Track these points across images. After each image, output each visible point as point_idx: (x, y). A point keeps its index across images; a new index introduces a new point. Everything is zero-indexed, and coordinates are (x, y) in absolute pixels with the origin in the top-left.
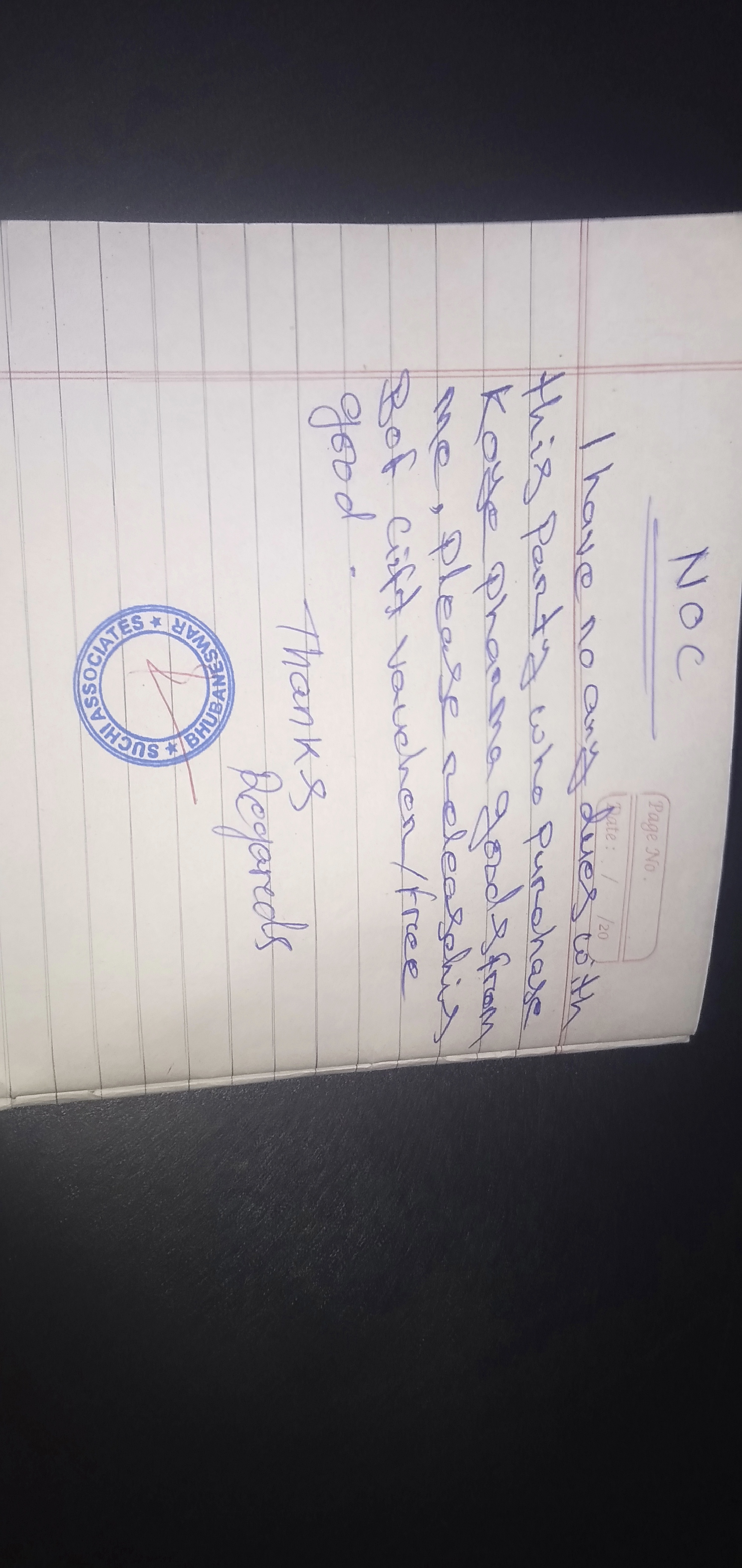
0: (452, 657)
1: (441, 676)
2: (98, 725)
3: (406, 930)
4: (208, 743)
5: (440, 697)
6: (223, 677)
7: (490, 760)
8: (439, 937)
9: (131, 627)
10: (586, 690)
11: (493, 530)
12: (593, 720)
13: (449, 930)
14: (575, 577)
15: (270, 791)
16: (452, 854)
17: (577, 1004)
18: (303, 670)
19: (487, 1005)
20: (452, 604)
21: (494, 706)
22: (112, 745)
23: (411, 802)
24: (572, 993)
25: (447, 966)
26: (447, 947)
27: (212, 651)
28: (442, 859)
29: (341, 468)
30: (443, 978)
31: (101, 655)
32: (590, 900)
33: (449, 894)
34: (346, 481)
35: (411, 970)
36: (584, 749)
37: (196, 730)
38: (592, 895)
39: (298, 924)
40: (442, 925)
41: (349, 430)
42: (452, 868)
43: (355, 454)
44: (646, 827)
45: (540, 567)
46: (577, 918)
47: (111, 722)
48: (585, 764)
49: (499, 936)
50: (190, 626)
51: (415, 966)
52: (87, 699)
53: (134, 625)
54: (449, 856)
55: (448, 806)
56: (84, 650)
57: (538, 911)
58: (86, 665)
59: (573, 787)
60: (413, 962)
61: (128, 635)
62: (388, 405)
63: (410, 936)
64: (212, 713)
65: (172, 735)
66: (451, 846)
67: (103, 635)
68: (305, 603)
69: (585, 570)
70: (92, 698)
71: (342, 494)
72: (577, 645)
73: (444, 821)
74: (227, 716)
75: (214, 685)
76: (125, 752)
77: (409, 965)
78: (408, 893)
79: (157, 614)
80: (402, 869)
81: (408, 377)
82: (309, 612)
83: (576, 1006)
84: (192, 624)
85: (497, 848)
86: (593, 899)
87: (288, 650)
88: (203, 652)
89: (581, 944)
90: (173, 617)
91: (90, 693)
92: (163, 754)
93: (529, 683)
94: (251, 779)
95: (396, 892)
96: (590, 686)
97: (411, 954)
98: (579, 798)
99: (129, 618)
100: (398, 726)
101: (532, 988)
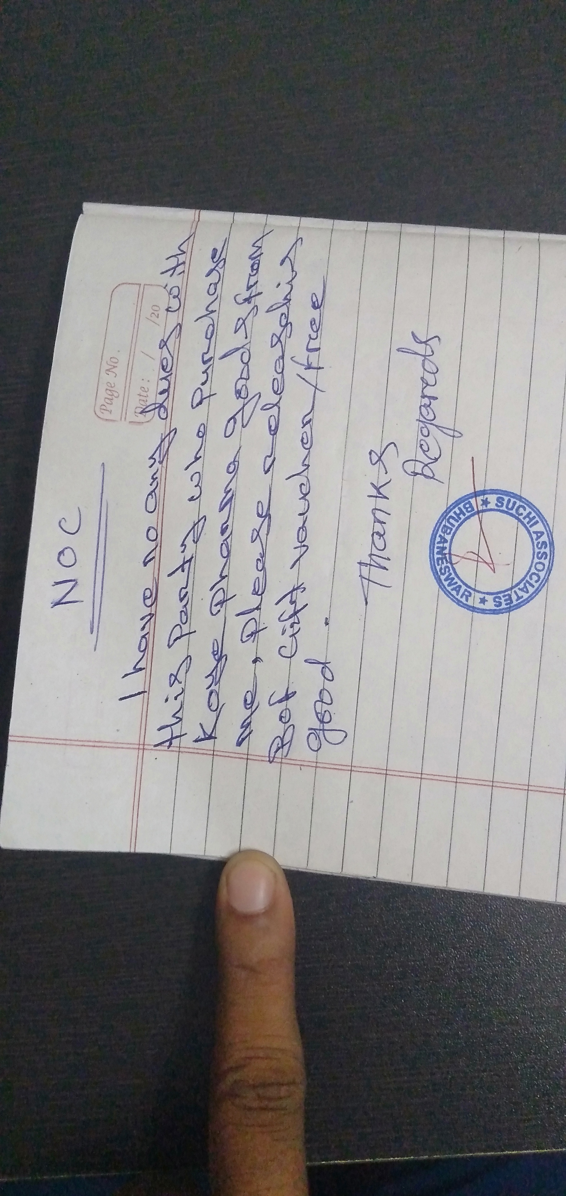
0: (257, 548)
1: (267, 535)
2: (539, 527)
3: (318, 335)
4: (457, 503)
5: (270, 518)
6: (438, 553)
7: (236, 463)
8: (291, 325)
9: (503, 599)
10: (155, 509)
11: (216, 640)
12: (151, 485)
13: (283, 330)
14: (156, 598)
15: (412, 460)
16: (275, 393)
17: (180, 252)
18: (375, 551)
19: (256, 262)
20: (253, 588)
21: (229, 505)
22: (530, 510)
23: (303, 438)
24: (184, 263)
25: (287, 300)
26: (285, 316)
27: (443, 574)
28: (283, 389)
29: (327, 699)
30: (291, 291)
31: (529, 580)
32: (165, 340)
33: (281, 361)
34: (324, 689)
35: (317, 300)
36: (161, 462)
37: (464, 515)
38: (163, 344)
39: (405, 352)
40: (288, 335)
41: (317, 725)
42: (276, 381)
43: (315, 707)
44: (116, 394)
45: (183, 609)
46: (177, 326)
47: (529, 529)
48: (160, 451)
49: (242, 319)
50: (458, 595)
51: (314, 303)
52: (545, 548)
53: (501, 601)
54: (278, 391)
55: (274, 432)
56: (542, 586)
57: (209, 336)
58: (542, 574)
59: (172, 434)
60: (315, 307)
61: (506, 593)
62: (287, 739)
63: (315, 330)
64: (450, 526)
65: (484, 513)
66: (275, 399)
67: (526, 596)
68: (367, 603)
69: (149, 602)
70: (541, 548)
71: (329, 680)
72: (159, 545)
73: (278, 420)
74: (439, 522)
75: (446, 548)
76: (521, 504)
77: (318, 305)
78: (314, 365)
79: (481, 606)
80: (316, 385)
81: (269, 757)
82: (365, 595)
83: (181, 251)
84: (457, 597)
85: (238, 393)
86: (163, 340)
87: (385, 568)
88: (451, 574)
89: (175, 304)
90: (470, 603)
91: (542, 552)
92: (492, 499)
93: (199, 521)
94: (427, 472)
95: (323, 368)
96: (151, 512)
97: (316, 314)
98: (168, 425)
99: (504, 606)
100: (306, 500)
101: (217, 271)
